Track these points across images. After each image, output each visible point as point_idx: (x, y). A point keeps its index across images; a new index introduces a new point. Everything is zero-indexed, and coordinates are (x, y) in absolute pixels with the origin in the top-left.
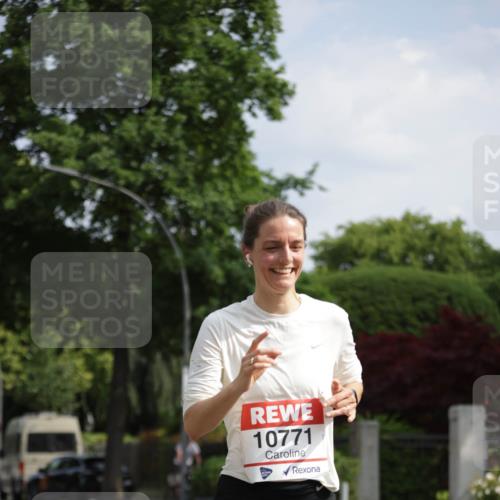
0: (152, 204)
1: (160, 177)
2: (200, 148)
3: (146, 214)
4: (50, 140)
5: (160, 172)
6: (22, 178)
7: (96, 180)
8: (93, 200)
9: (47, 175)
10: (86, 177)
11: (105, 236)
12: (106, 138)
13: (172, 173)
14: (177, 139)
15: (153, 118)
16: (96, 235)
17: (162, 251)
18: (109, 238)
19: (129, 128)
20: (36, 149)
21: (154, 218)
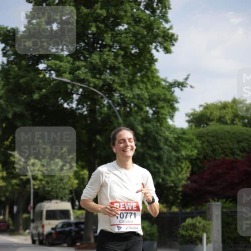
0: (107, 95)
1: (111, 83)
2: (131, 68)
3: (104, 101)
4: (56, 64)
5: (111, 79)
6: (42, 83)
7: (79, 84)
8: (78, 94)
9: (55, 82)
10: (74, 83)
11: (84, 112)
12: (84, 64)
13: (117, 80)
14: (119, 63)
15: (108, 53)
16: (80, 111)
17: (113, 119)
18: (86, 113)
19: (95, 58)
20: (49, 69)
21: (108, 103)
